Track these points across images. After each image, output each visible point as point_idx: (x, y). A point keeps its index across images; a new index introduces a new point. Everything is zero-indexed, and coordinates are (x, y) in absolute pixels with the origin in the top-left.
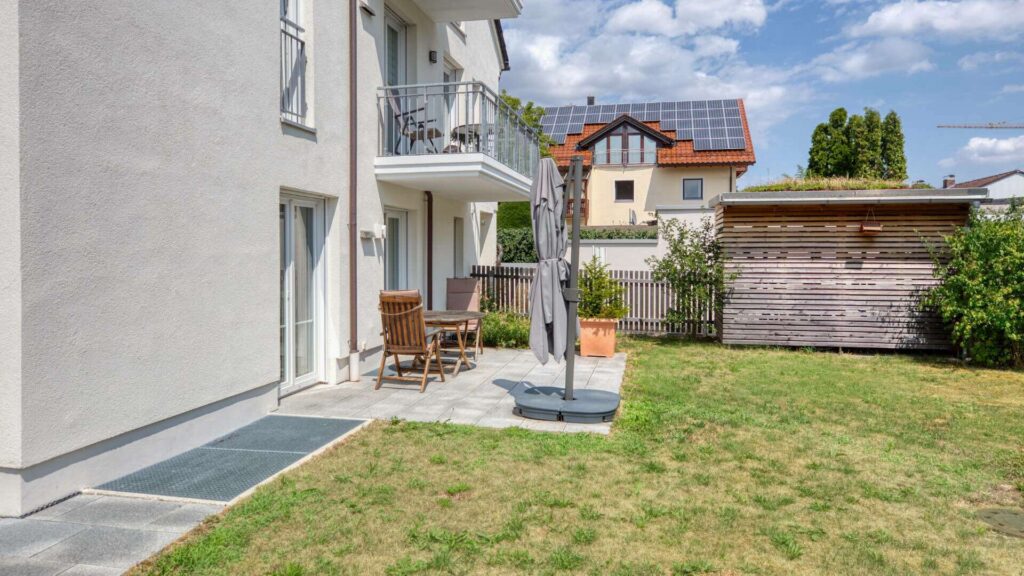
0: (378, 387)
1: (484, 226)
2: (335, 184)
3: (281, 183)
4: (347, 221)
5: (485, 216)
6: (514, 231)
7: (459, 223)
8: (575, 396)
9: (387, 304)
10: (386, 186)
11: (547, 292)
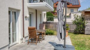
0: (28, 44)
1: (44, 15)
2: (20, 7)
3: (9, 7)
4: (22, 14)
5: (45, 14)
6: (48, 16)
7: (41, 15)
8: (66, 47)
9: (29, 29)
10: (29, 8)
11: (60, 27)
